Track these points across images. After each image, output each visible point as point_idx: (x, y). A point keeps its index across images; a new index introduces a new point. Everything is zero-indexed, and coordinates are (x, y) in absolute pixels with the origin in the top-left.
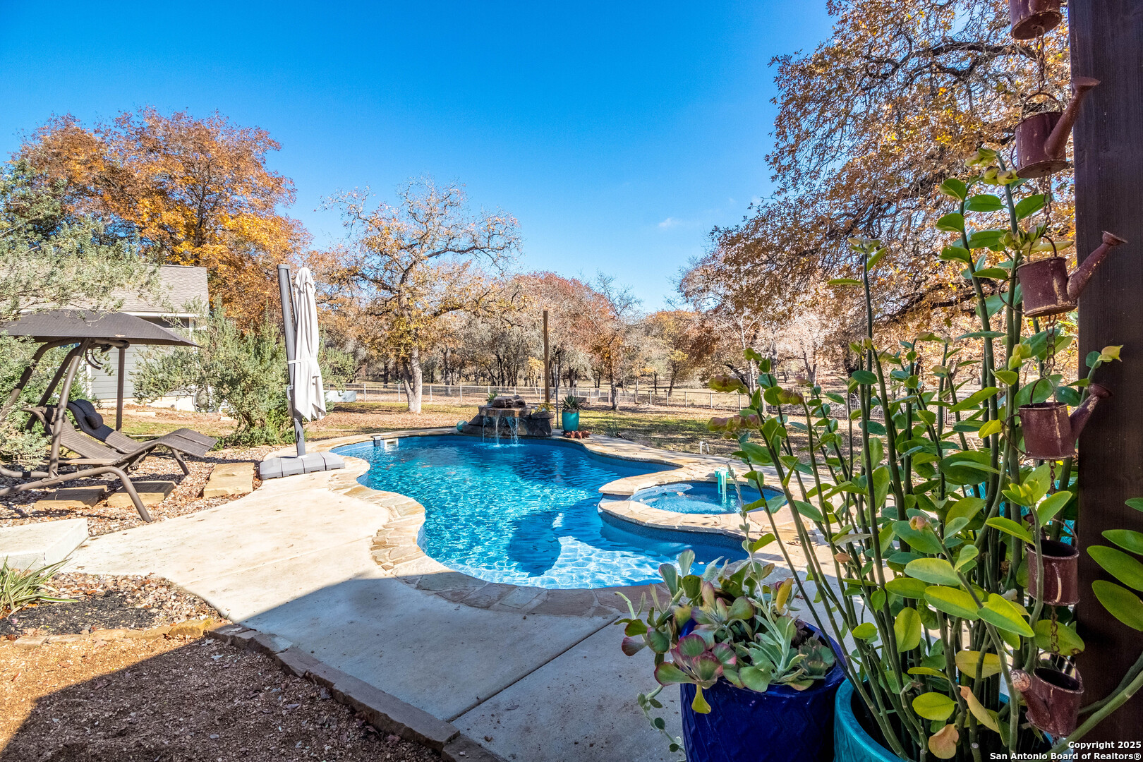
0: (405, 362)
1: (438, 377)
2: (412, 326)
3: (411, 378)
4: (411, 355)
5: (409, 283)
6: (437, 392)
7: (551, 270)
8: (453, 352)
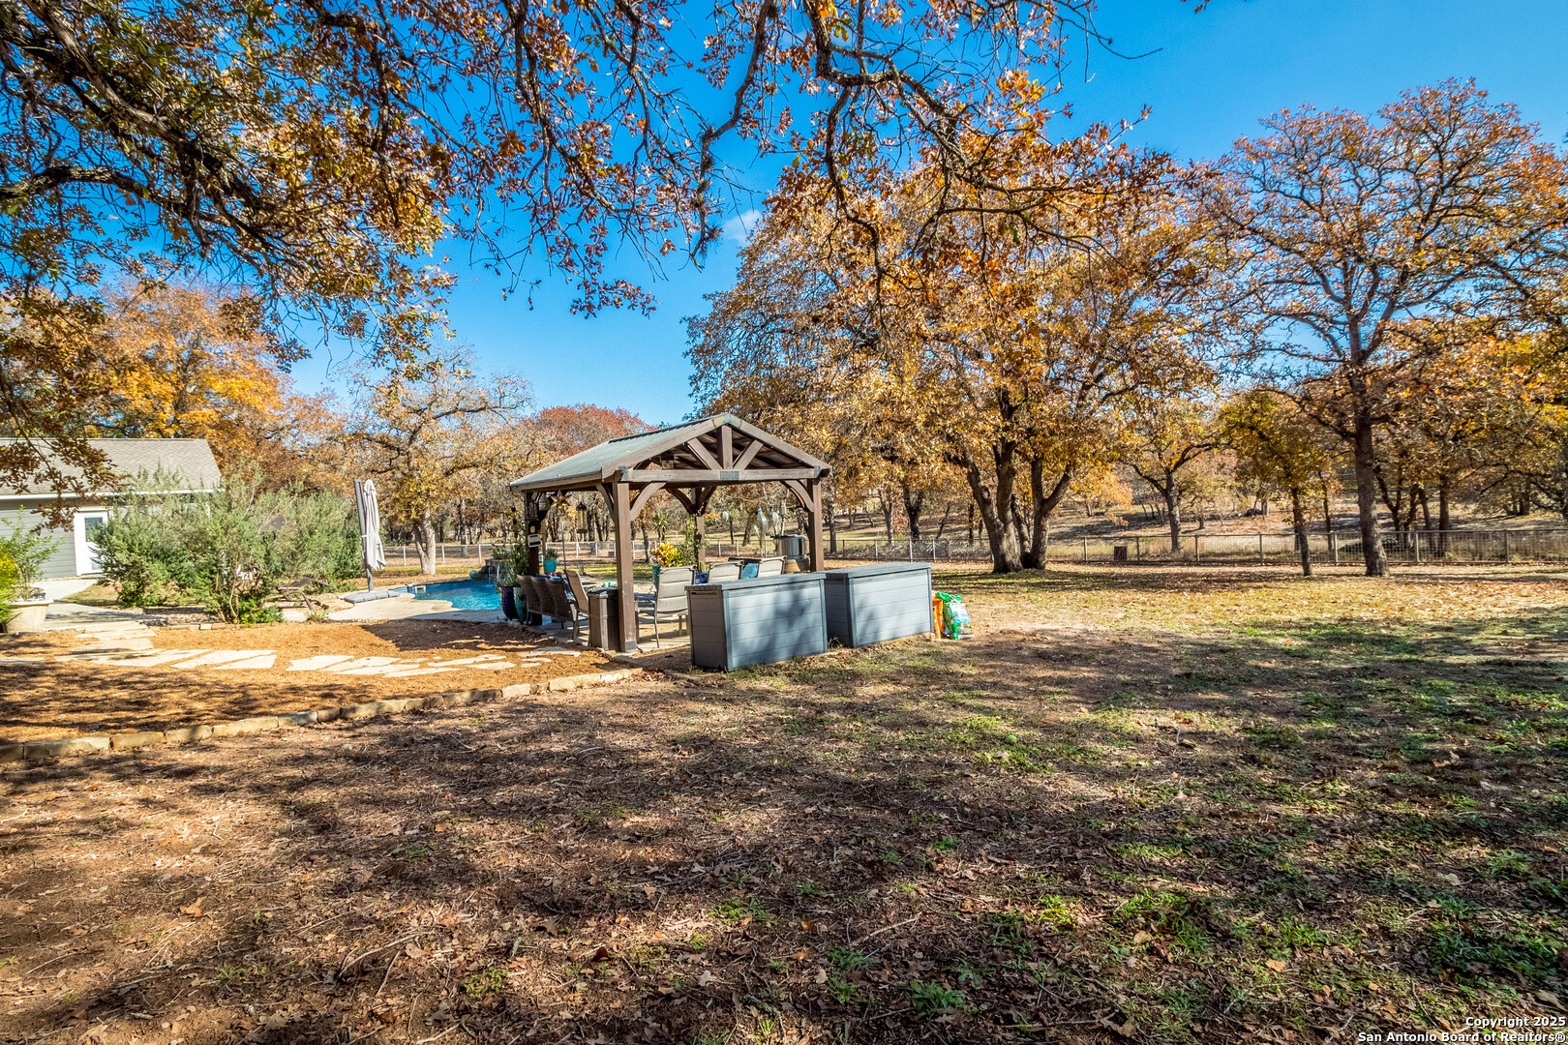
0: (417, 523)
1: (451, 534)
2: (424, 488)
3: (421, 538)
4: (422, 516)
5: (418, 444)
6: (450, 553)
7: (588, 403)
8: (469, 502)
